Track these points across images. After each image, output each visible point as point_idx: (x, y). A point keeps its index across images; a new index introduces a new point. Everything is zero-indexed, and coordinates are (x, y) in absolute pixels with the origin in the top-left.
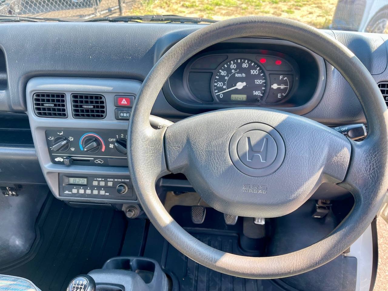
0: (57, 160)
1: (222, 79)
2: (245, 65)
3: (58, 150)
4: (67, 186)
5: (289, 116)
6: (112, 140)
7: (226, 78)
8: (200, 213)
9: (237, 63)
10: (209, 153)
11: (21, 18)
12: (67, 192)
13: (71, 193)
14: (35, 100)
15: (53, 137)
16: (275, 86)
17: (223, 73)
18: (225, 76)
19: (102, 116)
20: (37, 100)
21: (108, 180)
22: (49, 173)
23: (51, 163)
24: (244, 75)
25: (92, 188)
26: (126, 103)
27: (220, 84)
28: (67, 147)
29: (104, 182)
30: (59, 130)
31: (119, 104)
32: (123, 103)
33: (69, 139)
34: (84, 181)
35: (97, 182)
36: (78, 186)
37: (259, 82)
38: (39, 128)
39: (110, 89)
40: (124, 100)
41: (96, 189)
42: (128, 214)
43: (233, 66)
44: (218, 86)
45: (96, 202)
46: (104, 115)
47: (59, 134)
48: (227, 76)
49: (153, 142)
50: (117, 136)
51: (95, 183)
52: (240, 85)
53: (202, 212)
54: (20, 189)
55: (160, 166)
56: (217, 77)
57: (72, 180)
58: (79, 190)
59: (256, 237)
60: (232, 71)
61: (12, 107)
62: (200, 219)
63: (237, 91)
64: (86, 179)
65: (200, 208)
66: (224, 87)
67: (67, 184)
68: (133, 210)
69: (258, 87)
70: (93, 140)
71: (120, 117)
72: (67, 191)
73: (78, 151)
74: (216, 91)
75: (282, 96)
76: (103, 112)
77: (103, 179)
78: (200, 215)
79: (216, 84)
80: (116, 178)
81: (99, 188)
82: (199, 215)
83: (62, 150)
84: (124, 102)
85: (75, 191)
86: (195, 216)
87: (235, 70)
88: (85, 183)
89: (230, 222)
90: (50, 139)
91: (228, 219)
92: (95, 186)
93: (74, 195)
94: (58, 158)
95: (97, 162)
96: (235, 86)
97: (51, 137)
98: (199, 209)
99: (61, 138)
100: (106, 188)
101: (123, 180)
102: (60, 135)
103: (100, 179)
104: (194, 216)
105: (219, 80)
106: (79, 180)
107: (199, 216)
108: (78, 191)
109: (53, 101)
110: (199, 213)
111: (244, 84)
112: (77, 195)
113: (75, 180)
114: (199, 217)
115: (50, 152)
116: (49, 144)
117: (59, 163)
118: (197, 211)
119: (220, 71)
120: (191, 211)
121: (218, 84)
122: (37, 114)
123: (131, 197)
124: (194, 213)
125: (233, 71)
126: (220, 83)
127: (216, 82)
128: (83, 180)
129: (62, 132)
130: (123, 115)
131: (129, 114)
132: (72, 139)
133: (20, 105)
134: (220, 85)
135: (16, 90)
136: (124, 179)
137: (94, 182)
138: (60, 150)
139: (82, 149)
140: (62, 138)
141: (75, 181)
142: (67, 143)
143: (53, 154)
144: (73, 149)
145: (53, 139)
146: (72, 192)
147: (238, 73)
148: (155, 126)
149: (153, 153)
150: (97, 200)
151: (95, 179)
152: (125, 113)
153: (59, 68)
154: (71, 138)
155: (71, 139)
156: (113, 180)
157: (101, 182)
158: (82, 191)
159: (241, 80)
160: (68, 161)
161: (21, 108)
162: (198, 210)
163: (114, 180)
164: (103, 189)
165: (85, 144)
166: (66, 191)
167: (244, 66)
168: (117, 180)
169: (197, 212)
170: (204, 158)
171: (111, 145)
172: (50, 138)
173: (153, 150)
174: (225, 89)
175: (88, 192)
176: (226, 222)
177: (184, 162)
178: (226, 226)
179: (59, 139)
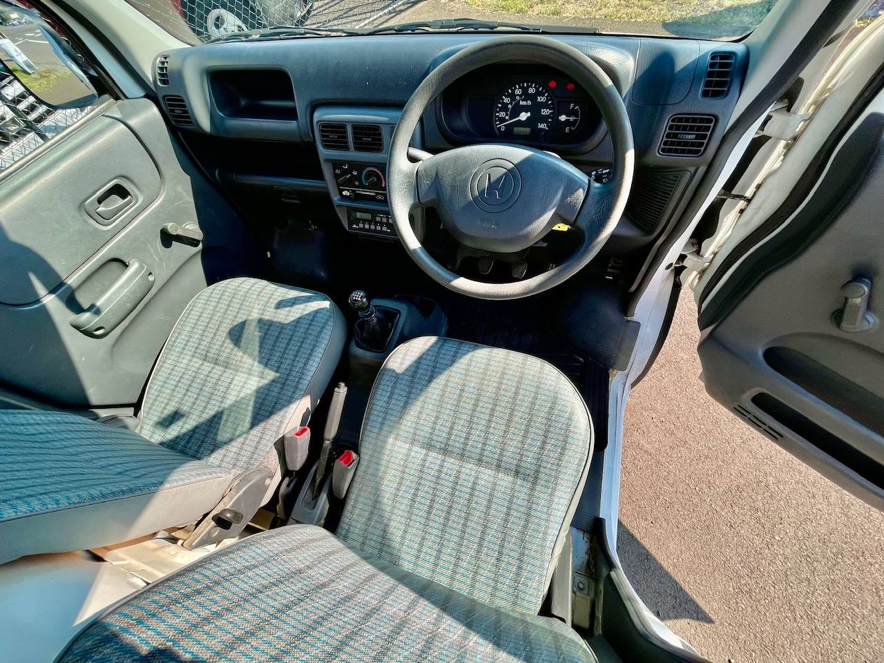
0: (344, 193)
1: (505, 108)
2: (531, 91)
3: (344, 184)
4: (355, 220)
5: (532, 153)
7: (509, 106)
9: (522, 88)
10: (453, 187)
11: (306, 31)
14: (321, 131)
15: (339, 170)
16: (563, 118)
17: (506, 100)
18: (508, 104)
20: (323, 131)
21: (389, 216)
22: (338, 206)
23: (339, 197)
24: (529, 103)
25: (376, 223)
27: (502, 114)
28: (352, 181)
29: (386, 219)
30: (344, 162)
34: (368, 216)
35: (380, 218)
36: (364, 221)
37: (545, 112)
38: (327, 160)
39: (386, 119)
41: (379, 224)
43: (518, 92)
44: (500, 116)
45: (379, 238)
47: (344, 167)
48: (511, 104)
49: (408, 176)
51: (377, 219)
52: (524, 116)
55: (413, 198)
56: (500, 105)
57: (359, 215)
58: (364, 225)
60: (516, 98)
63: (520, 123)
64: (370, 215)
66: (507, 118)
67: (355, 218)
69: (544, 119)
70: (374, 174)
73: (361, 186)
74: (498, 123)
75: (570, 130)
76: (381, 145)
77: (385, 216)
79: (497, 114)
81: (382, 224)
83: (348, 183)
85: (361, 225)
87: (520, 96)
88: (370, 218)
90: (336, 172)
92: (378, 222)
93: (360, 229)
94: (345, 191)
95: (379, 198)
96: (519, 116)
97: (337, 170)
100: (388, 224)
103: (382, 215)
105: (501, 110)
106: (364, 215)
109: (336, 132)
111: (529, 115)
112: (363, 230)
115: (339, 185)
116: (336, 177)
119: (504, 97)
121: (500, 114)
122: (324, 146)
125: (518, 98)
127: (498, 112)
129: (347, 165)
132: (355, 173)
133: (308, 135)
135: (304, 119)
137: (376, 217)
138: (346, 184)
139: (365, 184)
140: (347, 171)
141: (361, 216)
142: (352, 177)
143: (340, 188)
144: (357, 183)
145: (339, 172)
146: (358, 226)
147: (523, 100)
148: (413, 159)
150: (381, 236)
151: (378, 215)
153: (339, 95)
154: (354, 171)
157: (383, 218)
158: (367, 226)
159: (526, 109)
160: (354, 196)
161: (310, 140)
164: (385, 225)
165: (367, 178)
166: (354, 225)
170: (449, 192)
174: (507, 120)
175: (373, 227)
177: (432, 196)
179: (344, 172)
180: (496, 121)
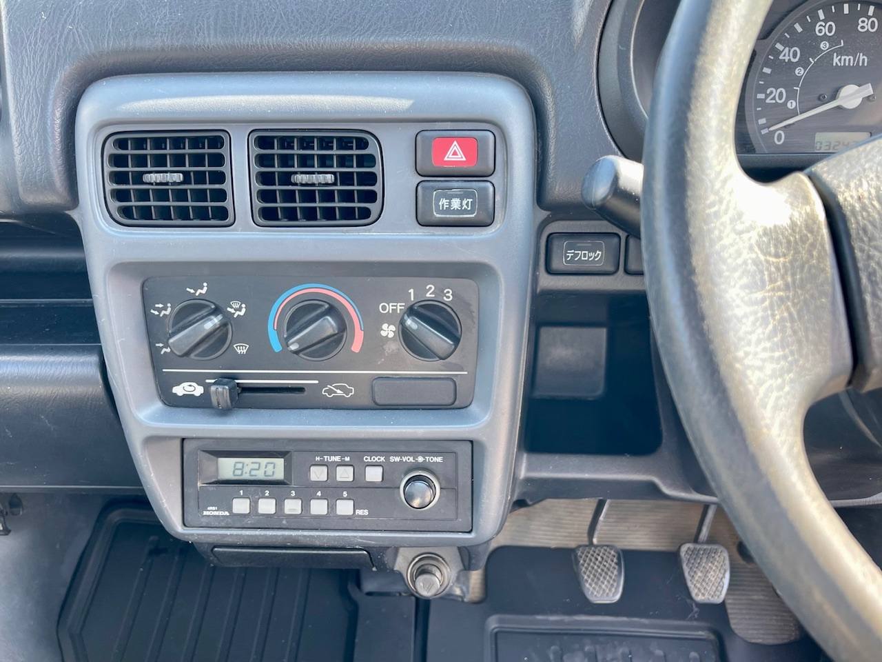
0: (179, 390)
1: (784, 76)
2: (866, 25)
3: (187, 354)
4: (212, 488)
6: (390, 307)
7: (800, 71)
8: (608, 569)
9: (837, 17)
12: (212, 511)
13: (227, 513)
14: (110, 162)
15: (169, 305)
17: (788, 54)
18: (795, 65)
19: (365, 213)
20: (118, 160)
21: (367, 459)
22: (147, 440)
23: (159, 405)
24: (863, 59)
25: (307, 492)
26: (461, 157)
27: (775, 95)
28: (223, 340)
29: (351, 469)
31: (434, 166)
32: (449, 157)
33: (229, 309)
34: (274, 468)
35: (325, 469)
36: (252, 489)
38: (123, 269)
39: (401, 105)
40: (455, 146)
41: (319, 494)
42: (422, 584)
43: (823, 28)
44: (768, 101)
45: (318, 543)
46: (374, 207)
47: (192, 291)
48: (803, 63)
50: (412, 291)
51: (318, 474)
52: (851, 95)
53: (613, 564)
54: (15, 510)
56: (767, 70)
57: (228, 467)
58: (256, 503)
59: (770, 640)
60: (822, 45)
61: (18, 193)
62: (610, 590)
63: (840, 118)
64: (280, 462)
65: (602, 550)
66: (792, 105)
67: (213, 480)
68: (434, 569)
70: (323, 309)
71: (439, 212)
72: (214, 508)
73: (263, 355)
74: (762, 121)
76: (371, 196)
77: (347, 459)
78: (606, 573)
79: (761, 96)
80: (396, 453)
81: (332, 490)
82: (603, 574)
83: (202, 352)
84: (455, 155)
85: (241, 506)
86: (593, 580)
87: (833, 41)
88: (279, 475)
89: (706, 596)
90: (156, 313)
91: (698, 585)
92: (318, 486)
93: (238, 521)
94: (185, 385)
95: (330, 392)
96: (834, 97)
97: (161, 306)
98: (601, 554)
99: (202, 307)
100: (358, 489)
101: (420, 459)
102: (197, 294)
103: (337, 459)
104: (590, 581)
105: (774, 81)
106: (256, 466)
107: (605, 578)
108: (254, 506)
109: (179, 161)
110: (605, 570)
111: (868, 90)
112: (249, 522)
113: (239, 466)
114: (606, 583)
115: (157, 362)
116: (152, 330)
117: (188, 402)
118: (597, 563)
119: (779, 46)
120: (577, 562)
121: (767, 96)
122: (117, 216)
123: (452, 520)
124: (587, 568)
125: (824, 46)
126: (776, 93)
127: (762, 89)
128: (271, 467)
129: (205, 284)
130: (450, 203)
131: (470, 200)
132: (240, 309)
133: (50, 185)
134: (774, 98)
135: (36, 124)
136: (424, 453)
137: (313, 469)
138: (192, 356)
139: (277, 347)
140: (204, 306)
141: (242, 469)
142: (224, 325)
143: (164, 370)
144: (241, 349)
145: (167, 313)
146: (230, 509)
147: (841, 52)
149: (787, 287)
150: (324, 537)
151: (318, 459)
152: (456, 196)
154: (236, 305)
155: (236, 310)
156: (382, 459)
157: (339, 469)
158: (267, 506)
159: (855, 76)
160: (227, 394)
161: (53, 197)
162: (599, 558)
163: (387, 459)
164: (345, 494)
165: (287, 330)
166: (209, 508)
167: (863, 27)
168: (397, 459)
169: (599, 567)
171: (385, 326)
172: (159, 310)
173: (786, 273)
174: (794, 113)
175: (293, 506)
176: (693, 595)
178: (696, 609)
179: (190, 311)
180: (759, 116)
